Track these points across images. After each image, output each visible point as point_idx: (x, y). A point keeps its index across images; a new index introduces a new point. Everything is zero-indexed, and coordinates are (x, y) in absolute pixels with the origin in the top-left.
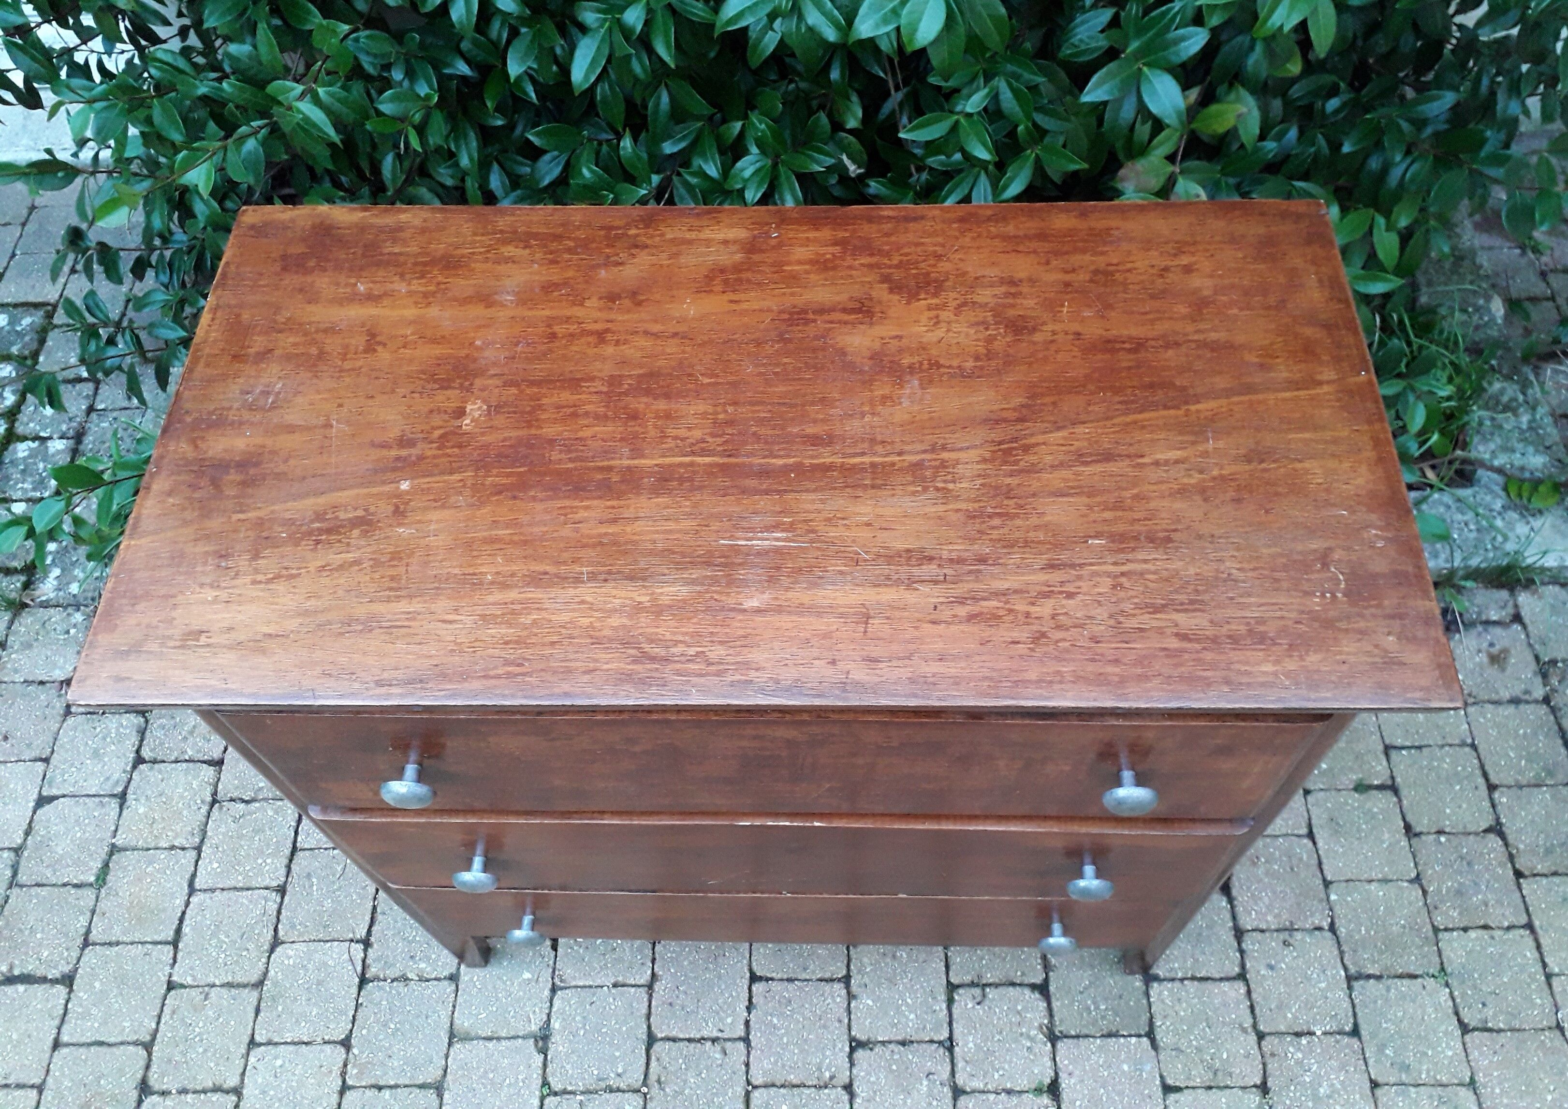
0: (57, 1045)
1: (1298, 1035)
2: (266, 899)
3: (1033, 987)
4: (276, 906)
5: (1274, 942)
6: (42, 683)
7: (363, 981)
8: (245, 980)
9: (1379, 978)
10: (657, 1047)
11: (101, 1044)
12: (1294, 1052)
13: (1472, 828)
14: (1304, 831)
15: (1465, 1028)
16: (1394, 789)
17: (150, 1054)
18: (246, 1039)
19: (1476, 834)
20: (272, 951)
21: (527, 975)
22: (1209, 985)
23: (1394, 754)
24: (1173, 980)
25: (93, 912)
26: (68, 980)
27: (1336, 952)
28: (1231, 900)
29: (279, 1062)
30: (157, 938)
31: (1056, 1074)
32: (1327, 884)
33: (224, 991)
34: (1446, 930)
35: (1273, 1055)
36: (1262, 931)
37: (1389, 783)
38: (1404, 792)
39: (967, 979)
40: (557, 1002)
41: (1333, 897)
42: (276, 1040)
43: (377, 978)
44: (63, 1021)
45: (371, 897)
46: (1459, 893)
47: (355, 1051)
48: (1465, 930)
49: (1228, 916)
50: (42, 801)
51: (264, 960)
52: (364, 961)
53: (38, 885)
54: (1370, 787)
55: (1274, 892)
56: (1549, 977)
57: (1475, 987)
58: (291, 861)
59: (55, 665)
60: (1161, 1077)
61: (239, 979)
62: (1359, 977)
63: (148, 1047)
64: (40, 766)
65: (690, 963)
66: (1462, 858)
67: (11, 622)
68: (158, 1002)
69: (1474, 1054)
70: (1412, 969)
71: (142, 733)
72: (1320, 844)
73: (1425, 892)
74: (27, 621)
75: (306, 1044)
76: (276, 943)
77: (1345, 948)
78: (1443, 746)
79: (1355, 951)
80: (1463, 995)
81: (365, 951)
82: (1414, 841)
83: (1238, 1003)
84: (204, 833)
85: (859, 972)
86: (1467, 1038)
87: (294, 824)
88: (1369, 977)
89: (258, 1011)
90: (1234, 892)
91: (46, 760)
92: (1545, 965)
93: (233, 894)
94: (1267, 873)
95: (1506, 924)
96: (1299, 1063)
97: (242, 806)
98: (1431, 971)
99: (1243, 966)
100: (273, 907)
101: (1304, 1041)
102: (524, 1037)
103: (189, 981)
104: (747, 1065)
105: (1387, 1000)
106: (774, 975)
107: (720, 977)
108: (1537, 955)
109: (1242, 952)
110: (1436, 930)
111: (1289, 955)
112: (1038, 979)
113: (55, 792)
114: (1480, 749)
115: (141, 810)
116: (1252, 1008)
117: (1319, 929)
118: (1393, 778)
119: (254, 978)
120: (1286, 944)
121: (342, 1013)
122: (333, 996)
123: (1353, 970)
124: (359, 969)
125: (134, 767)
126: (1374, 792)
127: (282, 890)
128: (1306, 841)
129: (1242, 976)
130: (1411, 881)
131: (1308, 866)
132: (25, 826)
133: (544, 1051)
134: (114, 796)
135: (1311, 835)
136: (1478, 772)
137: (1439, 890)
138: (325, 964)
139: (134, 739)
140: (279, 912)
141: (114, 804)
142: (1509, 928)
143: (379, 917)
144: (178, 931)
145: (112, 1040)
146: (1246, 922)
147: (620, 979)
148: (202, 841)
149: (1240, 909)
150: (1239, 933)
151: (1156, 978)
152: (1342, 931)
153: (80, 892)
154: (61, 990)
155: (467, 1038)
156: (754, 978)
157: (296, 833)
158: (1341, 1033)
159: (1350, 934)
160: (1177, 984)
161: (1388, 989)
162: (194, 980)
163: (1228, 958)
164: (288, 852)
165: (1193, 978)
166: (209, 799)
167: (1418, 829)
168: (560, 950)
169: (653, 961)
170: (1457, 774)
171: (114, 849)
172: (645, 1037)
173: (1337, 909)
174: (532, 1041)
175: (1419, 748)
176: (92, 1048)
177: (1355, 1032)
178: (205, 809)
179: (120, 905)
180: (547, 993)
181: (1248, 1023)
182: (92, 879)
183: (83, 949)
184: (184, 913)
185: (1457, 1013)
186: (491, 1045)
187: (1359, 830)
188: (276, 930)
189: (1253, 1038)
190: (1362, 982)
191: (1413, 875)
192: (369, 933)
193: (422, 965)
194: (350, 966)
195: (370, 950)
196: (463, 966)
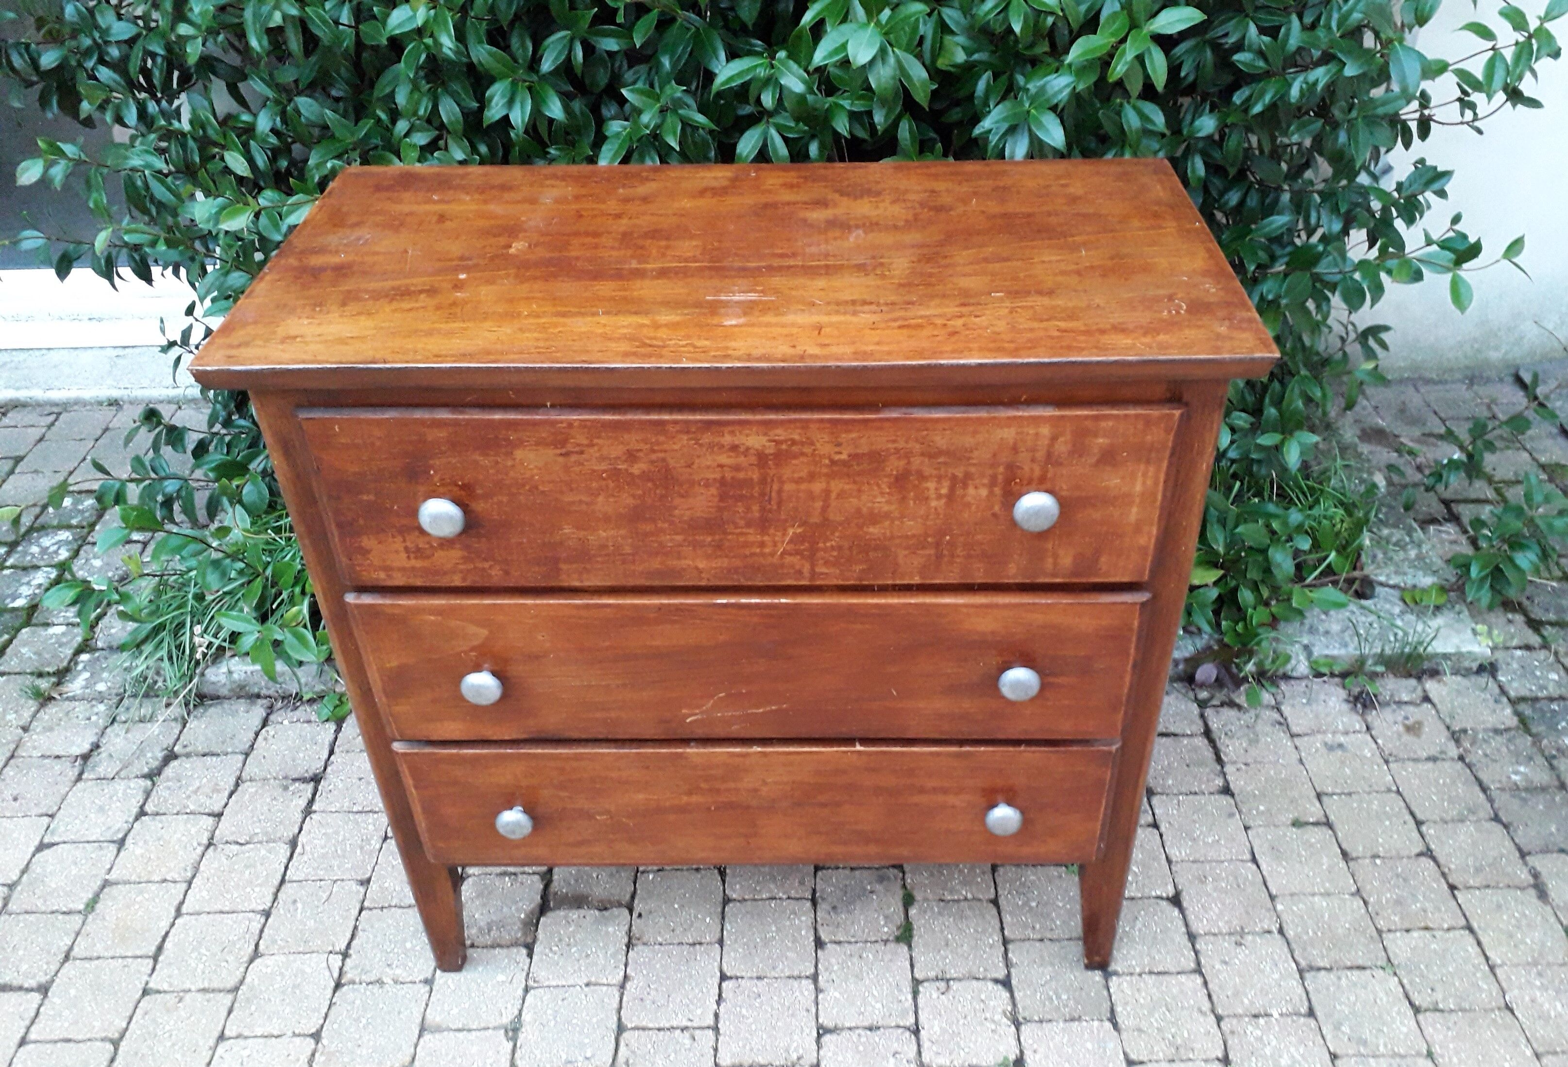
0: (23, 1042)
1: (1256, 1016)
2: (250, 920)
3: (996, 981)
4: (259, 926)
5: (1227, 944)
6: (58, 757)
7: (338, 986)
8: (221, 986)
9: (1329, 970)
10: (626, 1035)
11: (68, 1041)
12: (1253, 1031)
13: (1405, 853)
14: (1248, 856)
15: (1417, 1010)
16: (1329, 824)
17: (116, 1050)
18: (216, 1034)
19: (1409, 857)
20: (251, 961)
21: (501, 977)
22: (1166, 978)
23: (1325, 799)
24: (1131, 974)
25: (78, 934)
26: (44, 989)
27: (1286, 949)
28: (1182, 910)
29: (247, 1052)
30: (139, 953)
31: (1022, 1052)
32: (1272, 898)
33: (200, 996)
34: (1389, 931)
35: (1232, 1032)
36: (1215, 935)
37: (1324, 820)
38: (1338, 826)
39: (932, 974)
40: (529, 998)
41: (1279, 907)
42: (246, 1034)
43: (353, 982)
44: (33, 1022)
45: (353, 918)
46: (1398, 902)
47: (325, 1041)
48: (1408, 931)
49: (1181, 923)
50: (42, 847)
51: (242, 969)
52: (341, 969)
53: (27, 912)
54: (1307, 823)
55: (1223, 904)
56: (1492, 968)
57: (1422, 976)
58: (278, 891)
59: (73, 743)
60: (1125, 1054)
61: (215, 985)
62: (1311, 968)
63: (116, 1044)
64: (46, 820)
65: (662, 966)
66: (1398, 876)
67: (38, 711)
68: (131, 1006)
69: (1429, 1031)
70: (1360, 962)
71: (148, 794)
72: (1264, 866)
73: (1365, 903)
74: (52, 710)
75: (277, 1037)
76: (256, 954)
77: (1294, 946)
78: (1369, 793)
79: (1304, 949)
80: (1411, 982)
81: (343, 960)
82: (1351, 864)
83: (1195, 992)
84: (196, 869)
85: (826, 969)
86: (1421, 1017)
87: (285, 861)
88: (1319, 969)
89: (230, 1012)
90: (1185, 904)
91: (52, 816)
92: (1487, 959)
93: (218, 917)
94: (1215, 889)
95: (1446, 926)
96: (1260, 1039)
97: (237, 847)
98: (1379, 963)
99: (1199, 963)
100: (256, 926)
101: (1262, 1021)
102: (495, 1028)
103: (166, 987)
104: (716, 1050)
105: (1339, 987)
106: (744, 975)
107: (691, 976)
108: (1478, 950)
109: (1196, 953)
110: (1379, 932)
111: (1242, 953)
112: (1001, 974)
113: (56, 839)
114: (1405, 794)
115: (138, 851)
116: (1210, 996)
117: (1269, 932)
118: (1326, 816)
119: (231, 983)
120: (1239, 944)
121: (317, 1010)
122: (307, 997)
123: (1303, 964)
124: (336, 975)
125: (137, 819)
126: (1310, 827)
127: (267, 914)
128: (1250, 864)
129: (1198, 970)
130: (1352, 894)
131: (1253, 884)
132: (22, 866)
133: (514, 1040)
134: (113, 842)
135: (1254, 860)
136: (1405, 812)
137: (1379, 901)
138: (303, 972)
139: (140, 798)
140: (262, 931)
141: (113, 848)
142: (1449, 929)
143: (360, 933)
144: (160, 949)
145: (80, 1037)
146: (1198, 927)
147: (593, 980)
148: (194, 876)
149: (1191, 917)
150: (1192, 937)
151: (1116, 973)
152: (1290, 933)
153: (67, 917)
154: (37, 997)
155: (438, 1029)
156: (723, 977)
157: (286, 868)
158: (1298, 1014)
159: (1297, 935)
160: (1135, 978)
161: (1339, 978)
162: (171, 985)
163: (1183, 955)
164: (276, 882)
165: (1151, 973)
166: (205, 841)
167: (1354, 855)
168: (535, 958)
169: (626, 965)
170: (1385, 813)
171: (106, 884)
172: (615, 1026)
173: (1284, 917)
174: (502, 1032)
175: (1350, 794)
176: (59, 1045)
177: (1311, 1013)
178: (200, 850)
179: (106, 927)
180: (520, 992)
181: (1206, 1006)
182: (81, 907)
183: (62, 964)
184: (167, 934)
185: (1407, 997)
186: (461, 1035)
187: (1299, 855)
188: (257, 945)
189: (1212, 1019)
190: (1313, 973)
191: (1354, 889)
192: (349, 946)
193: (398, 972)
194: (327, 973)
195: (348, 960)
196: (438, 972)
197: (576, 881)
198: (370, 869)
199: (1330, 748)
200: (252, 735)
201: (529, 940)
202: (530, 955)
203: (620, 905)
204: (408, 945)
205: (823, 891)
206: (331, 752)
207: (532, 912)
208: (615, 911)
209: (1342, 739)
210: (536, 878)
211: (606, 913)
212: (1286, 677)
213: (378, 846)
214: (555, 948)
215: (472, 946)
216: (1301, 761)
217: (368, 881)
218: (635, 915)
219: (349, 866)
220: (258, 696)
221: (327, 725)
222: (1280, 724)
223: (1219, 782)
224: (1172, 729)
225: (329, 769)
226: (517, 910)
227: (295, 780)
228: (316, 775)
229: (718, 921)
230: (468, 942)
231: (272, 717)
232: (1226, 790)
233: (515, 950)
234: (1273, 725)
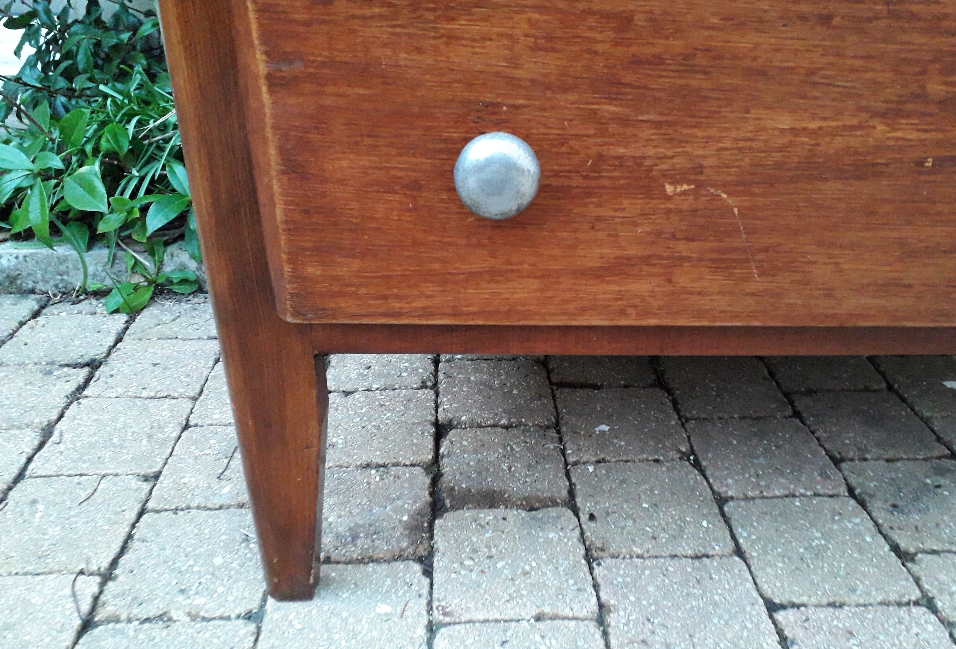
7: (88, 623)
21: (383, 608)
45: (127, 522)
52: (96, 599)
58: (10, 489)
65: (658, 588)
81: (102, 584)
106: (804, 599)
124: (85, 608)
138: (27, 603)
143: (135, 545)
147: (547, 609)
156: (772, 605)
157: (30, 460)
168: (437, 576)
169: (596, 586)
180: (421, 632)
192: (114, 563)
193: (199, 601)
194: (71, 605)
195: (110, 584)
196: (271, 601)
197: (480, 473)
198: (160, 461)
200: (14, 324)
201: (422, 551)
202: (428, 572)
203: (555, 504)
204: (218, 561)
205: (862, 485)
206: (119, 340)
207: (420, 513)
208: (553, 512)
210: (418, 470)
211: (540, 514)
213: (175, 435)
214: (468, 563)
215: (328, 560)
217: (157, 476)
218: (584, 518)
219: (129, 457)
220: (32, 291)
221: (117, 316)
225: (113, 355)
226: (396, 511)
227: (62, 366)
228: (93, 360)
229: (723, 524)
230: (322, 555)
231: (44, 311)
233: (400, 565)
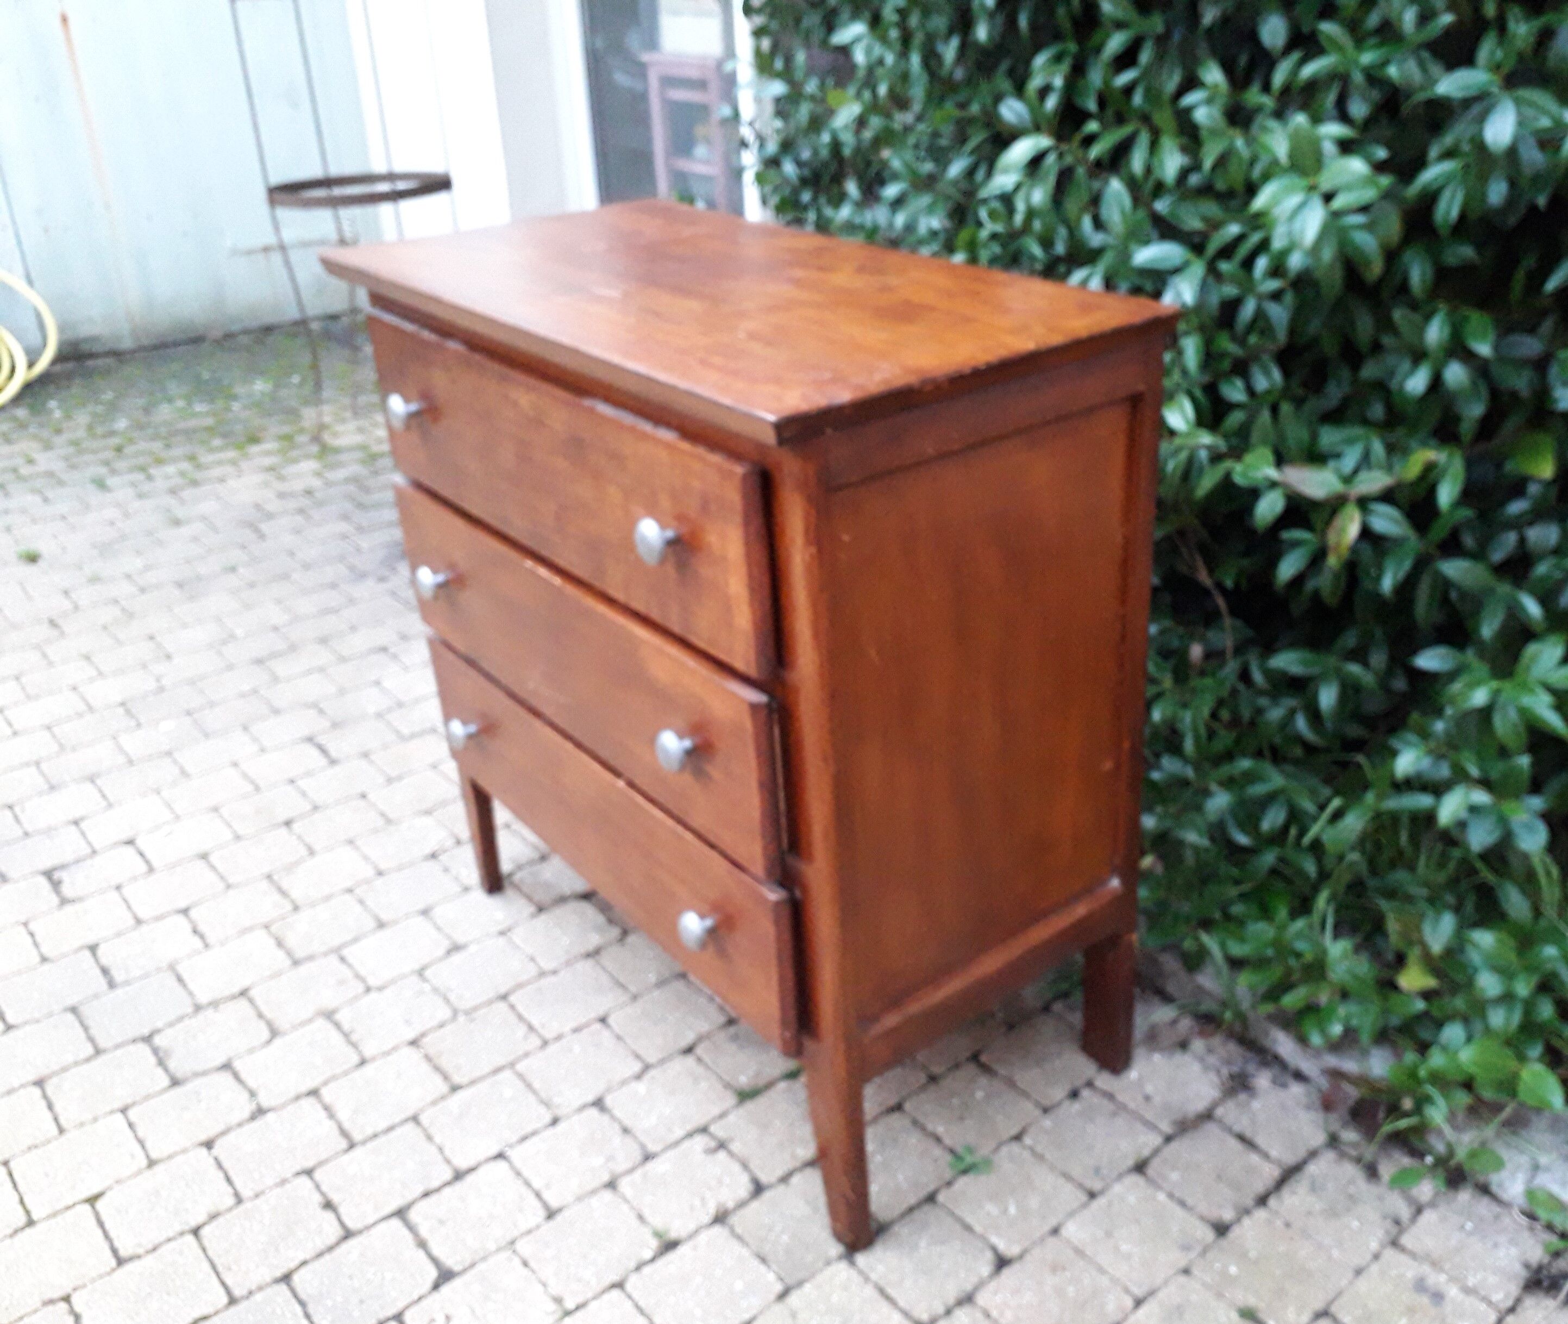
3: (755, 1180)
8: (390, 816)
11: (305, 794)
14: (1140, 1292)
18: (350, 837)
20: (420, 813)
21: (500, 915)
22: (886, 1303)
24: (863, 1274)
26: (334, 762)
28: (995, 1273)
31: (688, 1238)
33: (375, 813)
39: (721, 1133)
49: (977, 1279)
51: (409, 813)
55: (1041, 1302)
60: (754, 1316)
72: (1140, 1313)
89: (372, 832)
90: (1007, 1272)
94: (1056, 1285)
99: (933, 1319)
102: (450, 939)
104: (526, 1054)
106: (615, 1028)
109: (949, 1311)
112: (768, 1179)
121: (403, 861)
128: (1129, 1298)
133: (447, 954)
135: (1140, 1300)
145: (308, 794)
146: (985, 1297)
149: (992, 1285)
150: (966, 1300)
151: (854, 1261)
154: (326, 763)
155: (430, 917)
156: (602, 1019)
160: (861, 1279)
162: (376, 800)
165: (880, 1287)
168: (533, 918)
172: (502, 993)
174: (450, 944)
186: (434, 930)
199: (1420, 1286)
201: (548, 906)
202: (533, 915)
203: (621, 927)
207: (571, 894)
208: (614, 929)
209: (1453, 1292)
211: (607, 924)
212: (1484, 1190)
214: (550, 923)
216: (1359, 1272)
222: (1397, 1222)
223: (1227, 1215)
224: (1260, 1140)
232: (1221, 1229)
233: (532, 906)
234: (1385, 1217)
